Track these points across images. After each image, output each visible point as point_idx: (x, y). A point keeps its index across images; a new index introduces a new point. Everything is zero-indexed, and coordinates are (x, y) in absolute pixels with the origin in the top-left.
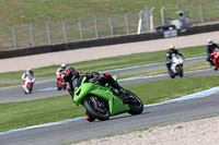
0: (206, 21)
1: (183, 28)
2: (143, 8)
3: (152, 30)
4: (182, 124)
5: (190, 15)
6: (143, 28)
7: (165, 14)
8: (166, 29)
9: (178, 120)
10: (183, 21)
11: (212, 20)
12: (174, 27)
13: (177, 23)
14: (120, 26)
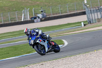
0: (54, 14)
1: (43, 18)
2: (24, 9)
3: (29, 19)
4: (43, 63)
5: (46, 12)
6: (24, 18)
7: (34, 12)
8: (35, 18)
9: (41, 61)
10: (43, 15)
11: (56, 14)
12: (39, 17)
13: (40, 16)
14: (13, 17)
